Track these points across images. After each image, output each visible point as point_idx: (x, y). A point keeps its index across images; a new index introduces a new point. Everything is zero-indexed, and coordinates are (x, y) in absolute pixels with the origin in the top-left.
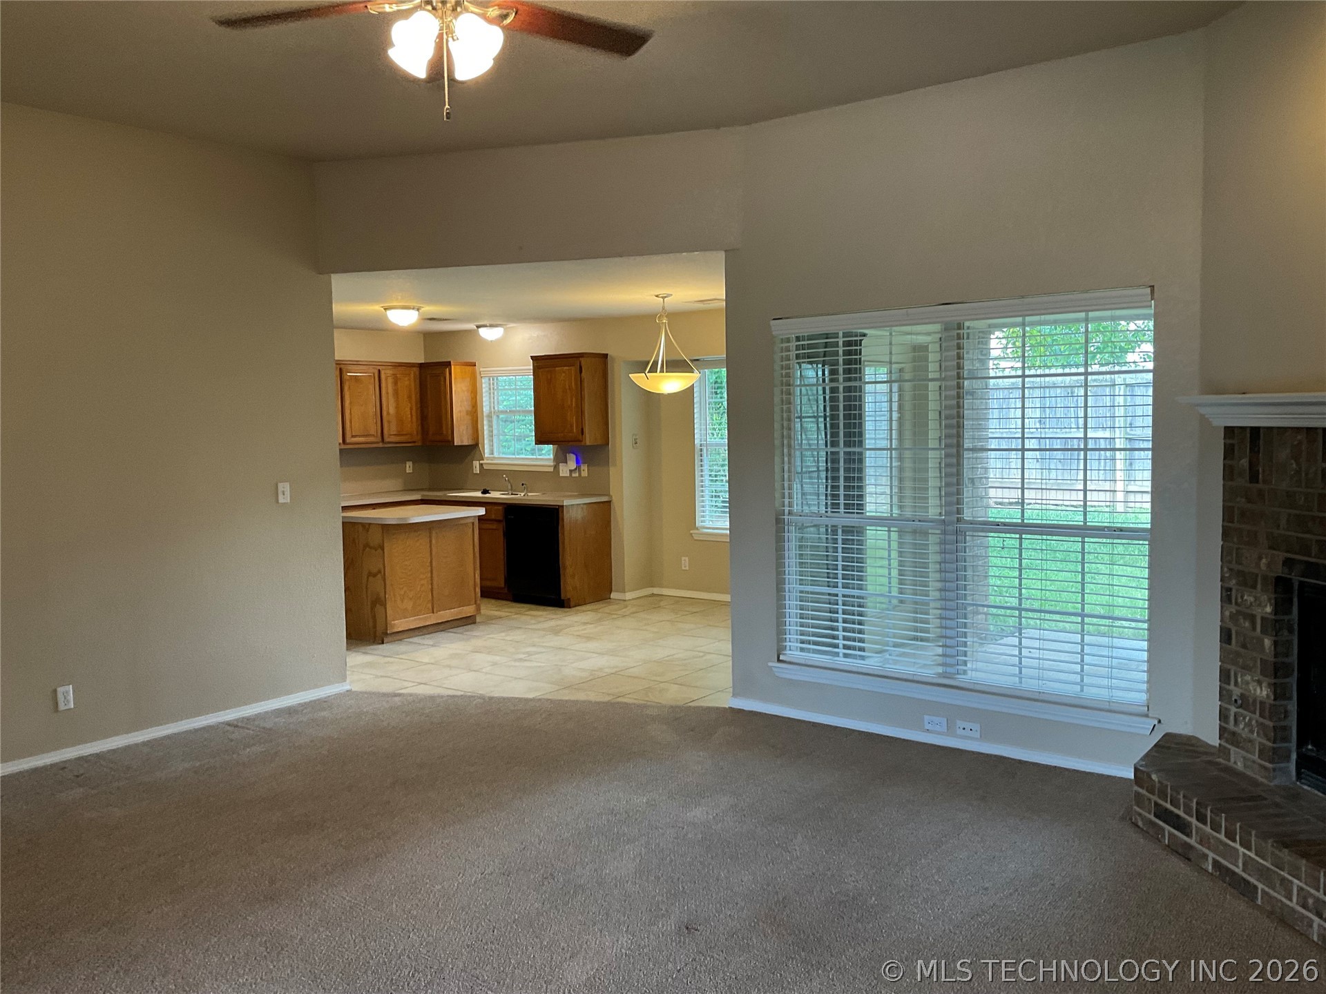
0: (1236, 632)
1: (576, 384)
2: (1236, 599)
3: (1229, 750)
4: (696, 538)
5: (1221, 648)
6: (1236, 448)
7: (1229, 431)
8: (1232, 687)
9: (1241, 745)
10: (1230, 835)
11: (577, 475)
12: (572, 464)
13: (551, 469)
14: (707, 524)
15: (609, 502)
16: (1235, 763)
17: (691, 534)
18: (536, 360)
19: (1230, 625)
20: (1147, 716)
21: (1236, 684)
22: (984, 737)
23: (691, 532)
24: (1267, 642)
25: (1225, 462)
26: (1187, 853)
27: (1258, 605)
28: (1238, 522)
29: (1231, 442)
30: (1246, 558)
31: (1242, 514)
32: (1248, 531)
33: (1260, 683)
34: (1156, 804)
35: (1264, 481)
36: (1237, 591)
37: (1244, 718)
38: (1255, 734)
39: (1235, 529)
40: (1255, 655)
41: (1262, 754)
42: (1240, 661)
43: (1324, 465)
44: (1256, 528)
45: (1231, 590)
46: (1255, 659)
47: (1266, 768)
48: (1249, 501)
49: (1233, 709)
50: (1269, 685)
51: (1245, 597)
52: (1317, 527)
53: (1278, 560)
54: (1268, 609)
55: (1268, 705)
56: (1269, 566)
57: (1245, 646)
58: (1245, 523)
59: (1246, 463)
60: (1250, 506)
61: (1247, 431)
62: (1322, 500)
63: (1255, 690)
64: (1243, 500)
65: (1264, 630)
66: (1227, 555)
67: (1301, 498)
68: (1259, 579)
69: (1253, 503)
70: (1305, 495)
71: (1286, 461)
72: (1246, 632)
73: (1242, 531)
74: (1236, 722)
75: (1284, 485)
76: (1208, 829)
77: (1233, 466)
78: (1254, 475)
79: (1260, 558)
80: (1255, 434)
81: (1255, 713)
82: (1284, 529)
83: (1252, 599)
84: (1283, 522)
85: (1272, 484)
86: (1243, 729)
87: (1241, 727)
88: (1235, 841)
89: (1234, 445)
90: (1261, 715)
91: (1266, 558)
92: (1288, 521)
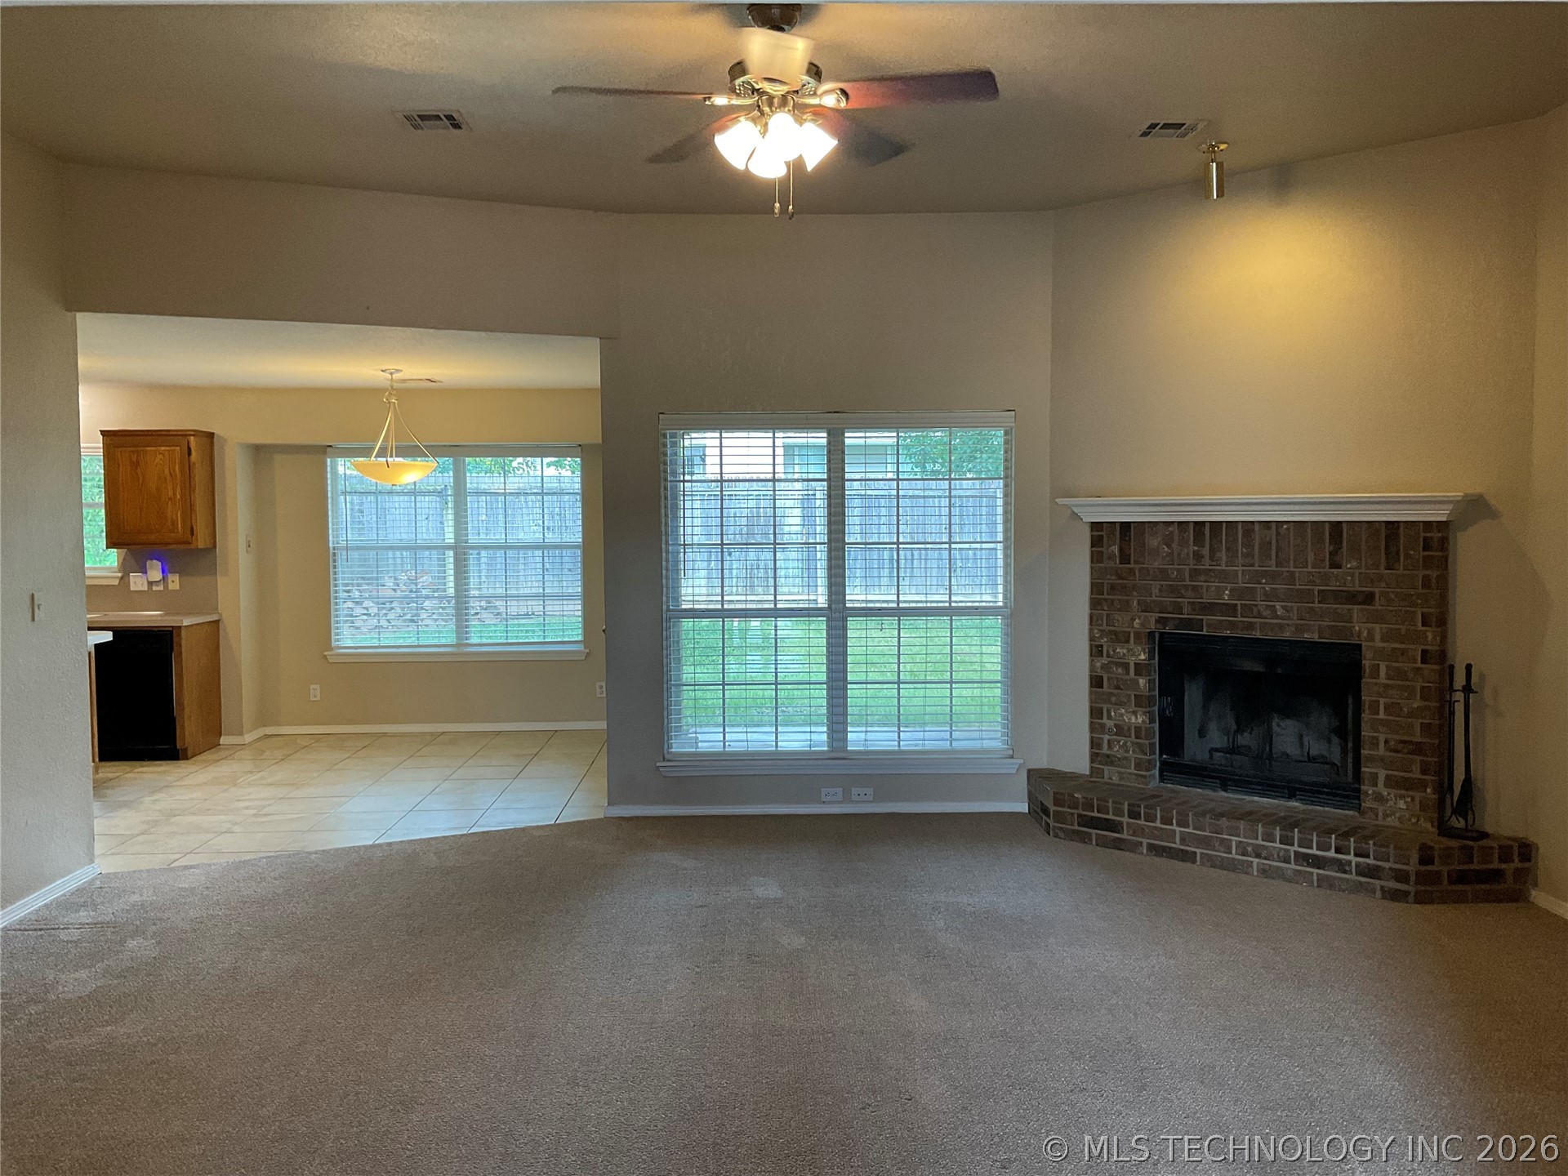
0: (1109, 679)
1: (182, 471)
2: (1108, 651)
3: (1103, 769)
4: (331, 661)
5: (1091, 693)
6: (1105, 539)
7: (1096, 526)
8: (1105, 720)
9: (1115, 763)
10: (1167, 821)
11: (161, 588)
12: (155, 573)
13: (116, 582)
14: (349, 643)
15: (217, 622)
16: (1111, 778)
17: (325, 656)
18: (108, 436)
19: (1100, 672)
20: (1012, 757)
21: (1109, 717)
22: (878, 798)
23: (325, 653)
24: (1142, 682)
25: (1093, 549)
26: (1119, 845)
27: (1132, 655)
28: (1108, 594)
29: (1099, 533)
30: (1118, 620)
31: (1113, 588)
32: (1119, 600)
33: (1135, 713)
34: (1080, 816)
35: (1136, 562)
36: (1109, 646)
37: (1119, 742)
38: (1131, 752)
39: (1105, 600)
40: (1129, 693)
41: (1138, 766)
42: (1113, 699)
43: (1196, 548)
44: (1128, 598)
45: (1102, 646)
46: (1129, 696)
47: (1143, 776)
48: (1120, 578)
49: (1106, 737)
50: (1145, 713)
51: (1118, 650)
52: (1190, 593)
53: (1153, 620)
54: (1143, 657)
55: (1143, 729)
56: (1142, 625)
57: (1118, 688)
58: (1116, 594)
59: (1116, 549)
60: (1120, 581)
61: (1118, 525)
62: (1195, 573)
63: (1130, 719)
64: (1113, 577)
65: (1138, 673)
66: (1097, 620)
67: (1173, 573)
68: (1132, 635)
69: (1123, 579)
70: (1178, 570)
71: (1158, 547)
72: (1119, 676)
73: (1113, 600)
74: (1110, 747)
75: (1156, 564)
76: (1142, 822)
77: (1101, 551)
78: (1125, 558)
79: (1133, 620)
80: (1125, 526)
81: (1130, 737)
82: (1156, 596)
83: (1125, 651)
84: (1155, 591)
85: (1144, 564)
86: (1118, 751)
87: (1115, 749)
88: (1172, 824)
89: (1102, 536)
90: (1137, 737)
91: (1139, 619)
92: (1160, 590)
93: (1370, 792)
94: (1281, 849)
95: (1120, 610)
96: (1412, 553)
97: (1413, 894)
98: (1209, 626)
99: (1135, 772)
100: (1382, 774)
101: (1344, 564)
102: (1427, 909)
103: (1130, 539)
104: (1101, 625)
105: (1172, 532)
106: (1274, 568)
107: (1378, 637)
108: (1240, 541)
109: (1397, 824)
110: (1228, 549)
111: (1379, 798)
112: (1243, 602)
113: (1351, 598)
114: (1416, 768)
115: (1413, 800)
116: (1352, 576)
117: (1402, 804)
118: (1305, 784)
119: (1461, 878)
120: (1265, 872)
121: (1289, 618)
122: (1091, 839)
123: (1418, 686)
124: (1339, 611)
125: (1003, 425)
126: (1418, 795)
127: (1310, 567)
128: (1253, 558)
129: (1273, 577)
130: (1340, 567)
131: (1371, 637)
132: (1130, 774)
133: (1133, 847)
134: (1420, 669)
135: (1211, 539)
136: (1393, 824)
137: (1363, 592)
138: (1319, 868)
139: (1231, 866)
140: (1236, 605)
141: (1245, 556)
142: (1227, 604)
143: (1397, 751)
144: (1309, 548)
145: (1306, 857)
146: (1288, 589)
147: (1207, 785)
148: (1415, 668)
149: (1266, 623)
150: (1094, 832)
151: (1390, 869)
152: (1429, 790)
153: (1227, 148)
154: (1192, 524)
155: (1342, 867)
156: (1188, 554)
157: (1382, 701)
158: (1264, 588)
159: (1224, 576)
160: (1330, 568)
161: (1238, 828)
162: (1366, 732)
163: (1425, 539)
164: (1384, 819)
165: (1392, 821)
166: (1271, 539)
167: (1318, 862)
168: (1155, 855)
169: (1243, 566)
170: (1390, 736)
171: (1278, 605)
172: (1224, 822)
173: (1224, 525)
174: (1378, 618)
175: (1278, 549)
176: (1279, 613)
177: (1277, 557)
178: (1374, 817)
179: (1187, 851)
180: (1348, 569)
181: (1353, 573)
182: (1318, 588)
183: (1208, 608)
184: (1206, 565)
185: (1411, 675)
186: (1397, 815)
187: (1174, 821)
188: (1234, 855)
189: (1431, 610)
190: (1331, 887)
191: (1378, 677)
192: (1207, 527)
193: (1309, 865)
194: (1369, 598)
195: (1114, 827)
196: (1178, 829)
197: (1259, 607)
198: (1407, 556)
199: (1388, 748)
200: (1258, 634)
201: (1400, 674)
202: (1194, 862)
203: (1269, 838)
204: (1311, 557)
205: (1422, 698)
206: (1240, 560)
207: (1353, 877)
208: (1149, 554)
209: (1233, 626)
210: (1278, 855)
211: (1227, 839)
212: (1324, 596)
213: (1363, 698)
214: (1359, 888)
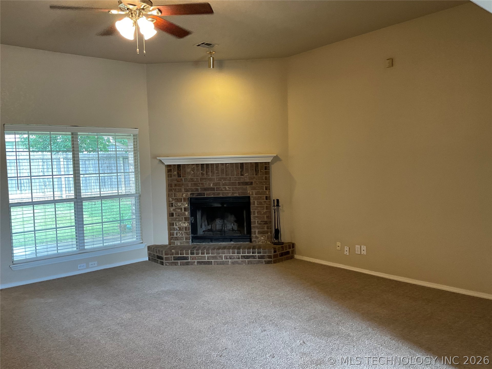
0: (176, 213)
2: (175, 205)
3: (174, 242)
6: (172, 170)
7: (169, 166)
8: (175, 226)
9: (179, 239)
10: (203, 253)
16: (177, 244)
19: (172, 212)
20: (141, 243)
22: (99, 264)
24: (186, 213)
25: (168, 173)
26: (187, 264)
27: (183, 205)
28: (174, 187)
29: (170, 168)
30: (178, 195)
31: (176, 185)
32: (178, 189)
33: (184, 223)
34: (174, 257)
35: (183, 177)
36: (175, 203)
37: (180, 232)
38: (184, 235)
39: (173, 189)
40: (182, 217)
41: (186, 239)
42: (177, 219)
43: (202, 172)
44: (181, 188)
45: (173, 203)
46: (183, 218)
47: (188, 242)
48: (178, 182)
49: (175, 232)
50: (188, 223)
51: (178, 204)
52: (201, 185)
53: (189, 194)
54: (186, 205)
55: (188, 227)
56: (186, 196)
57: (179, 216)
58: (177, 187)
59: (176, 173)
60: (178, 183)
61: (176, 166)
62: (201, 179)
63: (183, 225)
64: (176, 182)
65: (185, 210)
66: (171, 195)
67: (195, 179)
68: (183, 199)
69: (180, 182)
70: (197, 178)
71: (190, 171)
72: (179, 212)
73: (176, 189)
74: (177, 234)
75: (189, 177)
76: (195, 255)
77: (171, 174)
78: (179, 176)
79: (183, 194)
80: (179, 166)
81: (183, 230)
82: (190, 187)
83: (181, 204)
84: (190, 185)
85: (185, 177)
86: (179, 235)
87: (178, 235)
88: (204, 254)
89: (171, 169)
90: (185, 230)
91: (185, 194)
92: (191, 185)
93: (254, 236)
94: (237, 255)
95: (178, 192)
96: (262, 171)
97: (273, 261)
98: (207, 194)
99: (185, 241)
100: (257, 231)
101: (244, 174)
102: (277, 264)
103: (181, 169)
104: (172, 197)
105: (194, 167)
106: (225, 177)
107: (254, 194)
108: (215, 169)
109: (262, 244)
110: (211, 172)
111: (257, 237)
112: (216, 187)
113: (246, 184)
114: (266, 228)
115: (265, 237)
116: (247, 177)
117: (262, 238)
118: (235, 237)
119: (282, 255)
120: (233, 263)
121: (230, 190)
122: (178, 264)
123: (265, 206)
124: (244, 187)
125: (132, 133)
126: (266, 235)
127: (235, 175)
128: (219, 174)
129: (225, 179)
130: (243, 175)
131: (252, 194)
132: (184, 242)
133: (192, 263)
134: (266, 201)
135: (206, 169)
136: (261, 244)
137: (250, 182)
138: (248, 259)
139: (223, 263)
140: (214, 188)
141: (217, 173)
142: (212, 188)
143: (260, 224)
144: (235, 170)
145: (244, 256)
146: (229, 182)
147: (206, 242)
148: (264, 201)
149: (224, 192)
150: (179, 261)
151: (267, 255)
152: (269, 233)
153: (215, 53)
154: (200, 165)
155: (254, 257)
156: (199, 173)
157: (256, 211)
158: (222, 182)
159: (211, 180)
160: (241, 176)
161: (225, 252)
162: (252, 220)
163: (265, 167)
164: (258, 243)
165: (260, 243)
166: (224, 168)
167: (248, 257)
168: (200, 264)
169: (216, 176)
170: (258, 220)
171: (227, 187)
172: (220, 251)
173: (210, 164)
174: (254, 189)
175: (226, 171)
176: (227, 189)
177: (226, 173)
178: (255, 243)
179: (209, 261)
180: (245, 176)
181: (246, 177)
182: (238, 181)
183: (206, 189)
184: (205, 176)
185: (263, 203)
186: (261, 241)
187: (205, 253)
188: (224, 260)
189: (267, 186)
190: (251, 263)
191: (255, 205)
192: (205, 165)
193: (245, 258)
194: (251, 183)
195: (186, 258)
196: (206, 255)
197: (221, 188)
198: (261, 171)
199: (258, 224)
200: (221, 196)
201: (260, 203)
202: (212, 264)
203: (234, 253)
204: (235, 173)
205: (266, 209)
206: (215, 175)
207: (257, 259)
208: (187, 174)
209: (214, 194)
210: (237, 258)
211: (221, 256)
212: (239, 184)
213: (251, 211)
214: (259, 262)
